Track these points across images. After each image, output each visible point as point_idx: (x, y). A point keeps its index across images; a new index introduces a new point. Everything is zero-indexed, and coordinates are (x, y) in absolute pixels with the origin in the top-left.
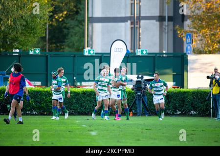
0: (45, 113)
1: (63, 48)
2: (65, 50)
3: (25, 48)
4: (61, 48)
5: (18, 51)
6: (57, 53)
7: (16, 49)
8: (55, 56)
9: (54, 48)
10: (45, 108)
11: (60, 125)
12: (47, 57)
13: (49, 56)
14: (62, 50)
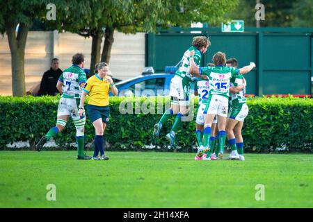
0: (254, 149)
1: (290, 20)
2: (292, 23)
3: (213, 20)
4: (286, 20)
5: (200, 25)
6: (276, 29)
7: (196, 21)
8: (273, 35)
9: (271, 20)
10: (254, 137)
11: (284, 173)
12: (257, 37)
13: (261, 36)
14: (286, 24)
